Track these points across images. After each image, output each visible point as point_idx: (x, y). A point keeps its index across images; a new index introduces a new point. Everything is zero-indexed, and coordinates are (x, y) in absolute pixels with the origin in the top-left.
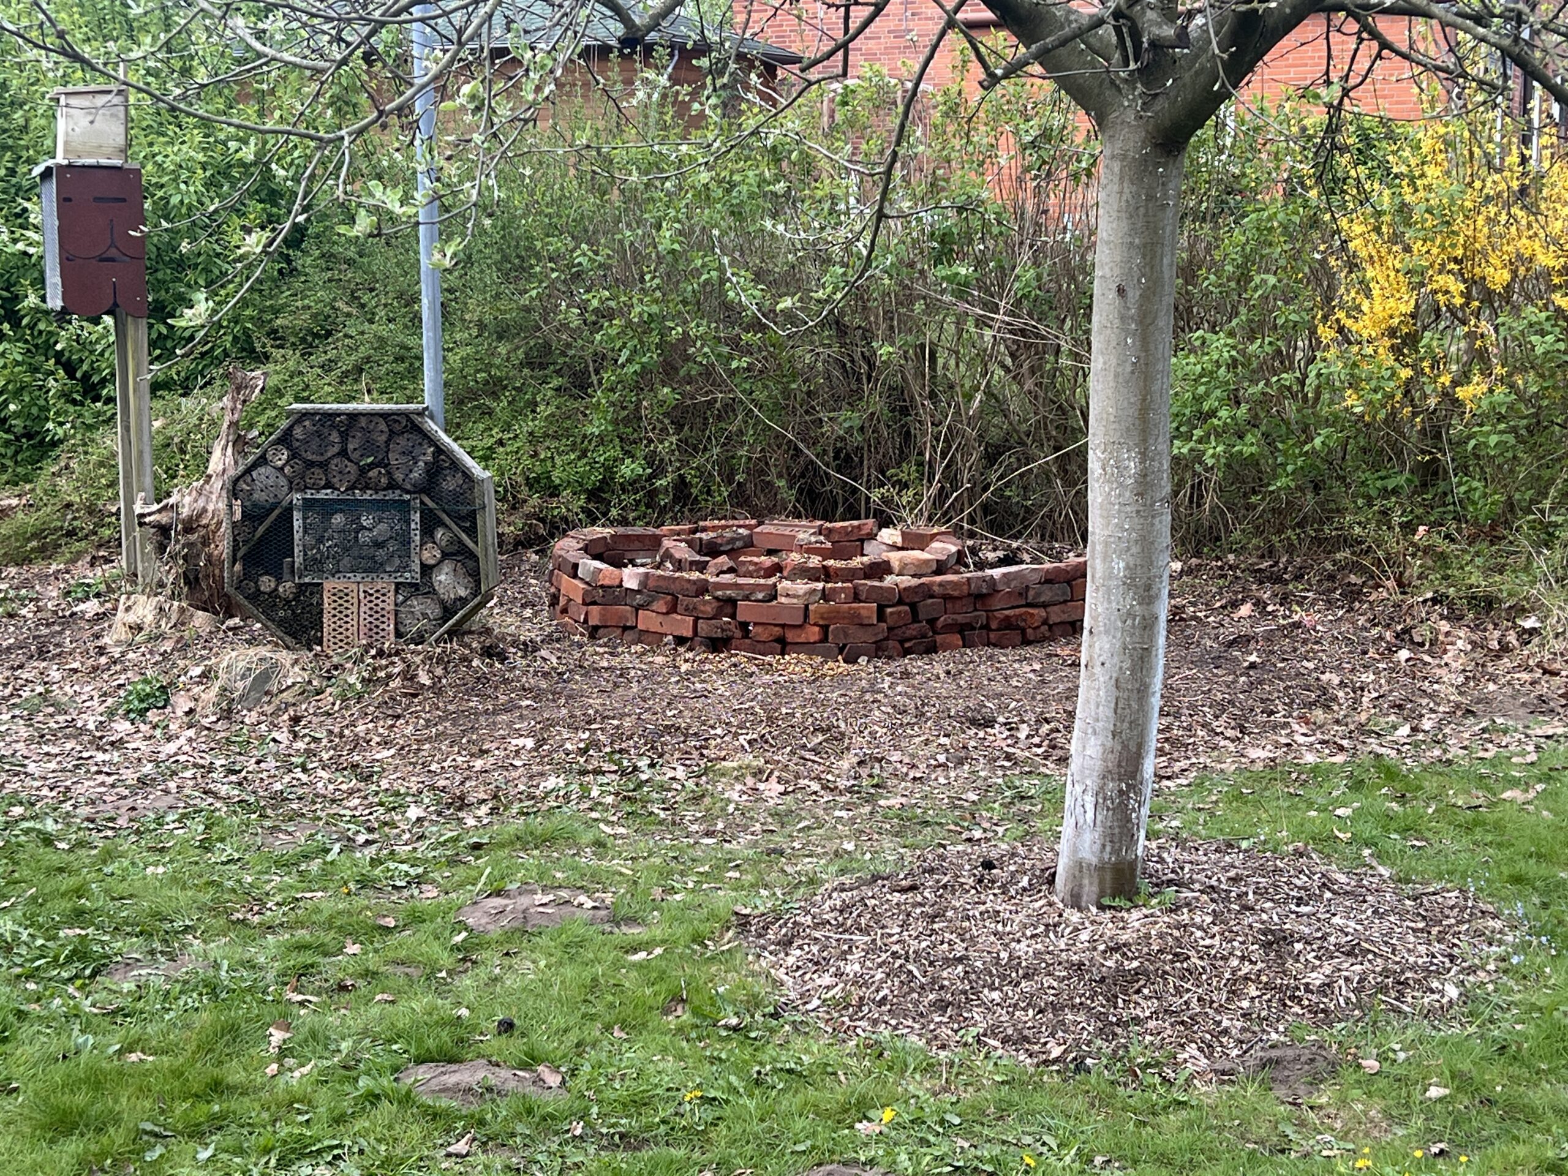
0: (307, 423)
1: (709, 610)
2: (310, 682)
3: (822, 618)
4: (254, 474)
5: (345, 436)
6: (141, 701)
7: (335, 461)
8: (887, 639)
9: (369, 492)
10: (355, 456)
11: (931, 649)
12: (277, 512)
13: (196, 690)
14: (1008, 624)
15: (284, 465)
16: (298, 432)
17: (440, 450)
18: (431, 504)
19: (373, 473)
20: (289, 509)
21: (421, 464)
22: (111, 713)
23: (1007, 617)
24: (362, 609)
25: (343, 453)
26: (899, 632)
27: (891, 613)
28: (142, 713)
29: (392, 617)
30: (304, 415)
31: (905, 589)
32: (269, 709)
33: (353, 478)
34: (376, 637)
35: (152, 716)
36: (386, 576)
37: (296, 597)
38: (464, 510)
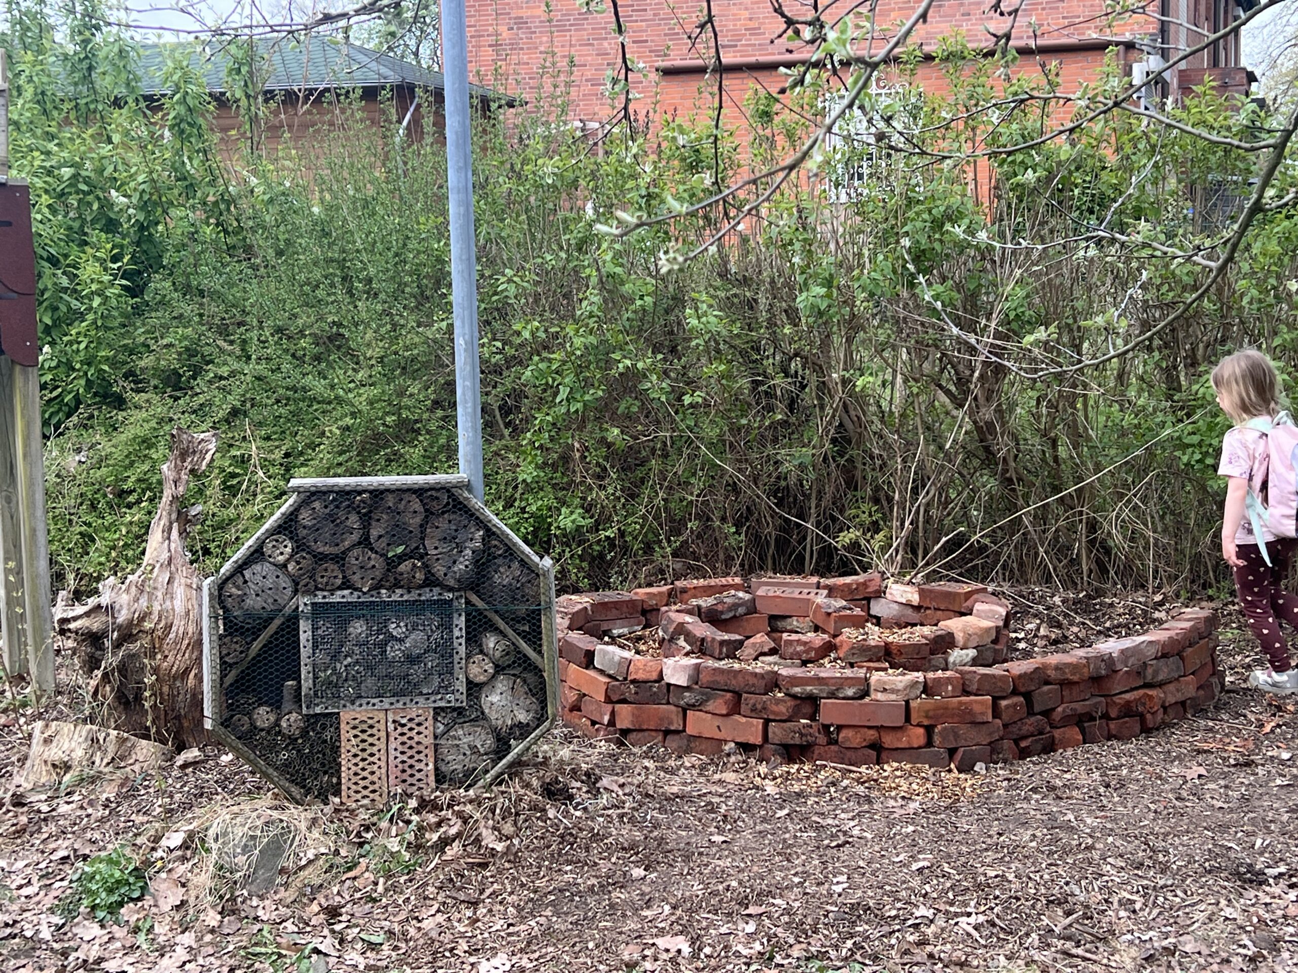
0: (317, 505)
1: (783, 709)
2: (337, 853)
3: (927, 717)
4: (247, 574)
5: (366, 520)
7: (355, 552)
8: (1002, 739)
9: (399, 591)
10: (380, 545)
11: (1049, 748)
12: (277, 622)
13: (181, 869)
14: (1128, 711)
15: (288, 561)
16: (305, 517)
17: (490, 533)
18: (480, 604)
19: (405, 567)
20: (292, 621)
22: (68, 909)
23: (1128, 703)
24: (392, 746)
25: (365, 542)
26: (1014, 729)
27: (1007, 707)
28: (114, 909)
29: (431, 753)
30: (313, 494)
31: (1020, 676)
32: (289, 895)
33: (378, 574)
34: (410, 780)
35: (128, 913)
36: (421, 700)
37: (304, 733)
38: (522, 609)
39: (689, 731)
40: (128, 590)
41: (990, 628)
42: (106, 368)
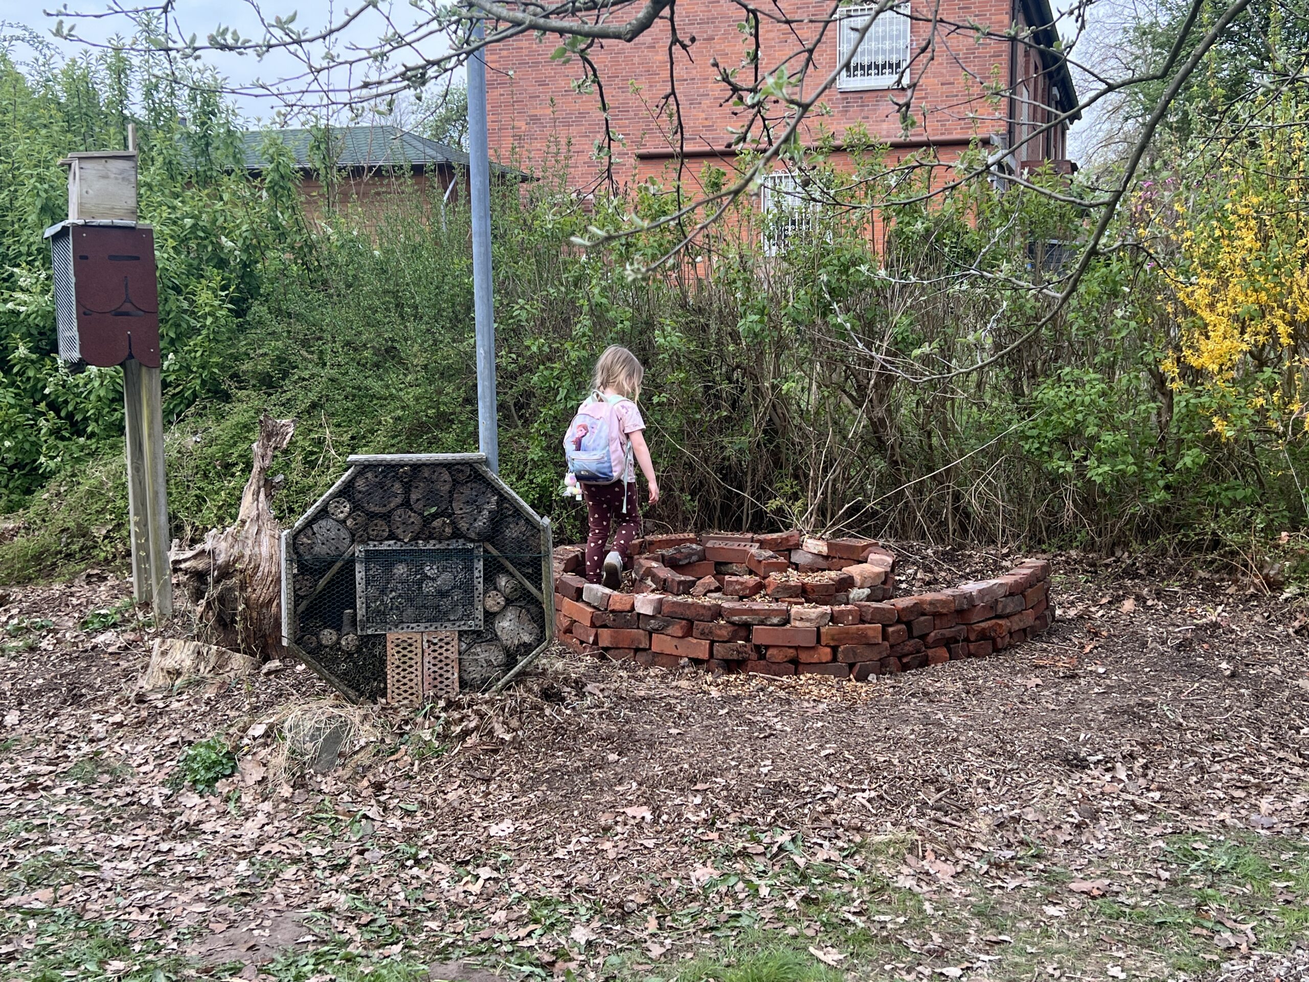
0: (369, 475)
1: (725, 633)
2: (383, 741)
3: (833, 639)
4: (315, 527)
5: (407, 487)
6: (208, 769)
7: (399, 512)
8: (889, 656)
9: (432, 542)
10: (418, 506)
11: (924, 663)
12: (339, 564)
13: (263, 753)
14: (983, 636)
15: (347, 518)
16: (360, 484)
17: (503, 498)
18: (495, 552)
19: (437, 523)
20: (350, 564)
21: (486, 512)
22: (175, 782)
23: (984, 629)
24: (426, 660)
25: (406, 504)
26: (898, 649)
27: (893, 632)
28: (210, 783)
29: (456, 666)
30: (366, 467)
31: (903, 609)
32: (345, 773)
33: (417, 528)
34: (440, 686)
35: (222, 786)
36: (449, 624)
37: (359, 650)
38: (527, 556)
39: (654, 649)
40: (226, 539)
41: (880, 573)
42: (216, 371)
